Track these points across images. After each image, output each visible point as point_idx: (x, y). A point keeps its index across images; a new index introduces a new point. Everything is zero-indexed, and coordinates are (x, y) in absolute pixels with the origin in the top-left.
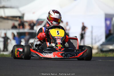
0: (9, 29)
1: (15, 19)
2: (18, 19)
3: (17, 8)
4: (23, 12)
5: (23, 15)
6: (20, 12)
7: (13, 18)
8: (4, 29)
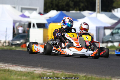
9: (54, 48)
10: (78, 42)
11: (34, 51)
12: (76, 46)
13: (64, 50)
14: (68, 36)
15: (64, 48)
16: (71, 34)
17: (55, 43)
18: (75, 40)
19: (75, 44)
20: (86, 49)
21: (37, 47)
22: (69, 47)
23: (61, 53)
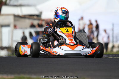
0: (26, 28)
1: (32, 17)
2: (35, 17)
3: (34, 6)
4: (40, 10)
5: (41, 13)
6: (37, 10)
7: (31, 16)
8: (21, 28)
9: (41, 48)
10: (73, 38)
12: (70, 43)
13: (54, 50)
14: (61, 31)
16: (65, 28)
18: (68, 36)
19: (68, 42)
20: (82, 47)
21: (24, 48)
22: (61, 44)
23: (50, 53)
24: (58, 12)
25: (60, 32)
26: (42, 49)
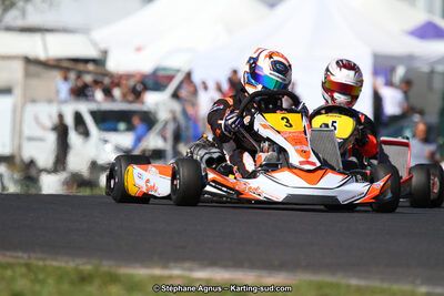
9: (211, 176)
10: (309, 149)
11: (133, 191)
12: (301, 163)
13: (252, 183)
14: (267, 125)
15: (253, 175)
16: (279, 115)
17: (215, 156)
18: (295, 141)
19: (295, 159)
20: (341, 177)
21: (146, 175)
22: (270, 168)
23: (238, 193)
24: (259, 63)
25: (265, 126)
26: (214, 181)
